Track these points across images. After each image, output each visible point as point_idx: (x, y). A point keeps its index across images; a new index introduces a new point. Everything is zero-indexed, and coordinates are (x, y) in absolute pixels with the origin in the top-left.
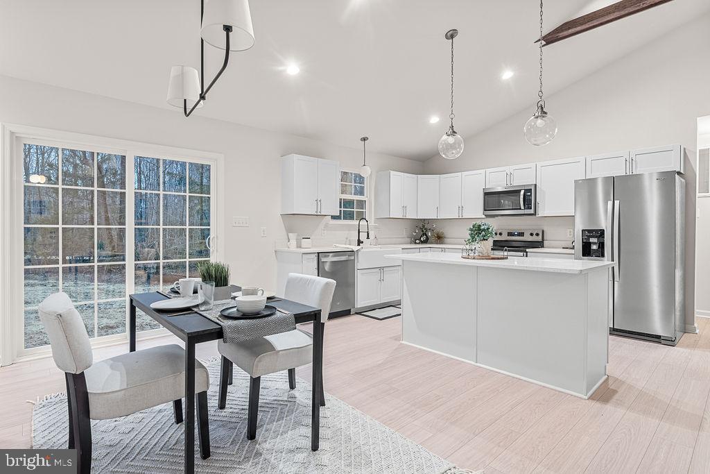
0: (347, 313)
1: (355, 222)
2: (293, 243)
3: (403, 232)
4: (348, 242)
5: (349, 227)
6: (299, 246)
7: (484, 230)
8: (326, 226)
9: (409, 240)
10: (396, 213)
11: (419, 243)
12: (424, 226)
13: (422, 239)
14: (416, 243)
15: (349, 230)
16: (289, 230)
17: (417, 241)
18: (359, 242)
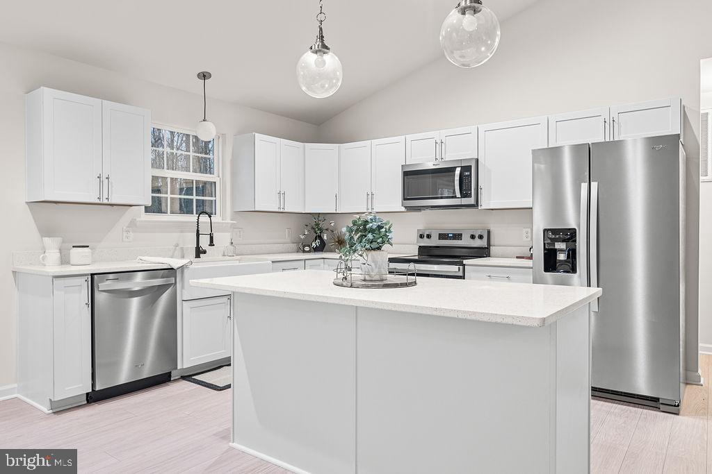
0: (162, 380)
1: (192, 218)
2: (53, 255)
3: (284, 234)
4: (178, 253)
5: (181, 227)
6: (65, 261)
7: (372, 231)
8: (133, 224)
9: (294, 246)
10: (265, 202)
11: (308, 252)
12: (317, 225)
13: (313, 244)
14: (304, 251)
15: (182, 232)
16: (46, 231)
17: (307, 249)
18: (199, 252)
